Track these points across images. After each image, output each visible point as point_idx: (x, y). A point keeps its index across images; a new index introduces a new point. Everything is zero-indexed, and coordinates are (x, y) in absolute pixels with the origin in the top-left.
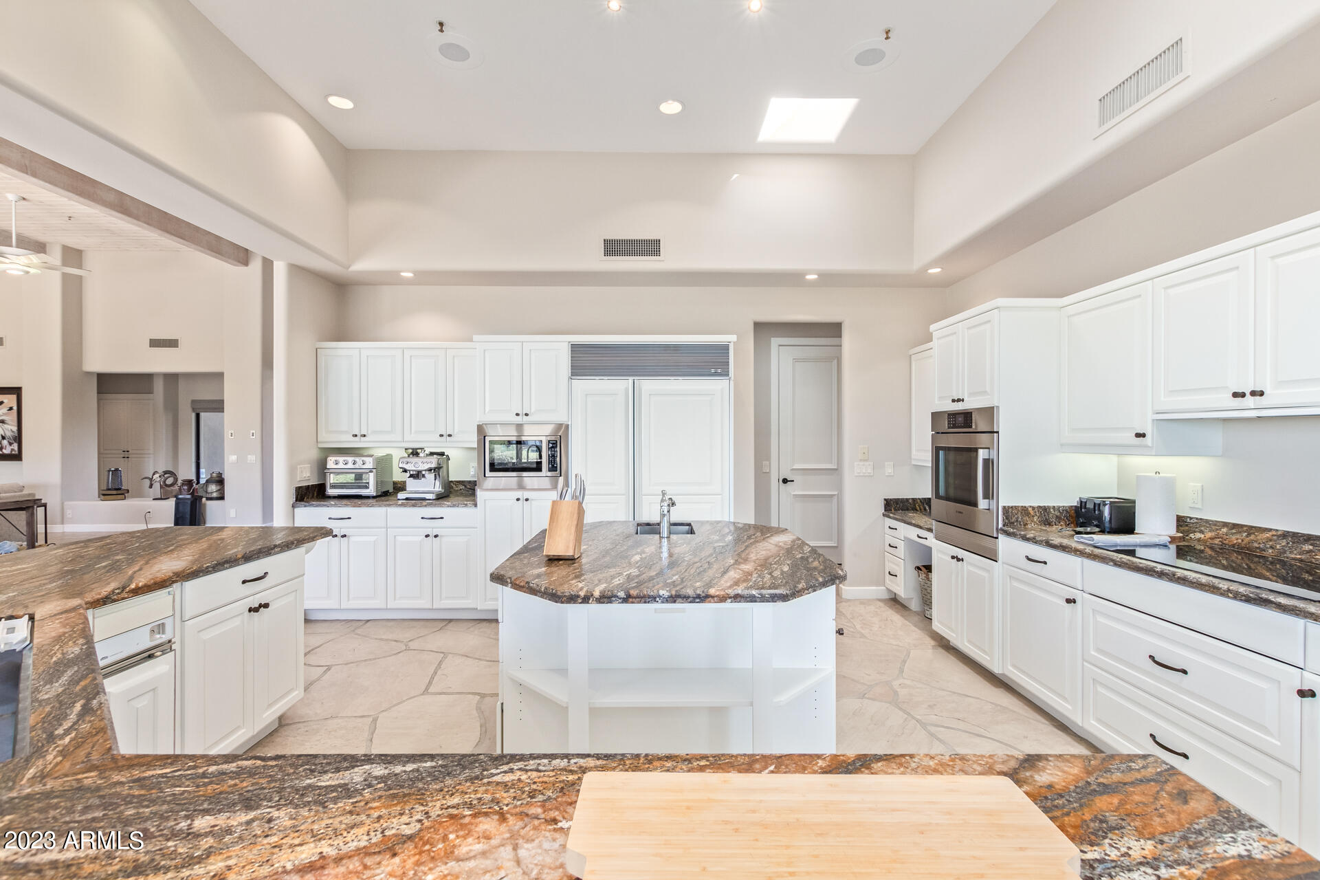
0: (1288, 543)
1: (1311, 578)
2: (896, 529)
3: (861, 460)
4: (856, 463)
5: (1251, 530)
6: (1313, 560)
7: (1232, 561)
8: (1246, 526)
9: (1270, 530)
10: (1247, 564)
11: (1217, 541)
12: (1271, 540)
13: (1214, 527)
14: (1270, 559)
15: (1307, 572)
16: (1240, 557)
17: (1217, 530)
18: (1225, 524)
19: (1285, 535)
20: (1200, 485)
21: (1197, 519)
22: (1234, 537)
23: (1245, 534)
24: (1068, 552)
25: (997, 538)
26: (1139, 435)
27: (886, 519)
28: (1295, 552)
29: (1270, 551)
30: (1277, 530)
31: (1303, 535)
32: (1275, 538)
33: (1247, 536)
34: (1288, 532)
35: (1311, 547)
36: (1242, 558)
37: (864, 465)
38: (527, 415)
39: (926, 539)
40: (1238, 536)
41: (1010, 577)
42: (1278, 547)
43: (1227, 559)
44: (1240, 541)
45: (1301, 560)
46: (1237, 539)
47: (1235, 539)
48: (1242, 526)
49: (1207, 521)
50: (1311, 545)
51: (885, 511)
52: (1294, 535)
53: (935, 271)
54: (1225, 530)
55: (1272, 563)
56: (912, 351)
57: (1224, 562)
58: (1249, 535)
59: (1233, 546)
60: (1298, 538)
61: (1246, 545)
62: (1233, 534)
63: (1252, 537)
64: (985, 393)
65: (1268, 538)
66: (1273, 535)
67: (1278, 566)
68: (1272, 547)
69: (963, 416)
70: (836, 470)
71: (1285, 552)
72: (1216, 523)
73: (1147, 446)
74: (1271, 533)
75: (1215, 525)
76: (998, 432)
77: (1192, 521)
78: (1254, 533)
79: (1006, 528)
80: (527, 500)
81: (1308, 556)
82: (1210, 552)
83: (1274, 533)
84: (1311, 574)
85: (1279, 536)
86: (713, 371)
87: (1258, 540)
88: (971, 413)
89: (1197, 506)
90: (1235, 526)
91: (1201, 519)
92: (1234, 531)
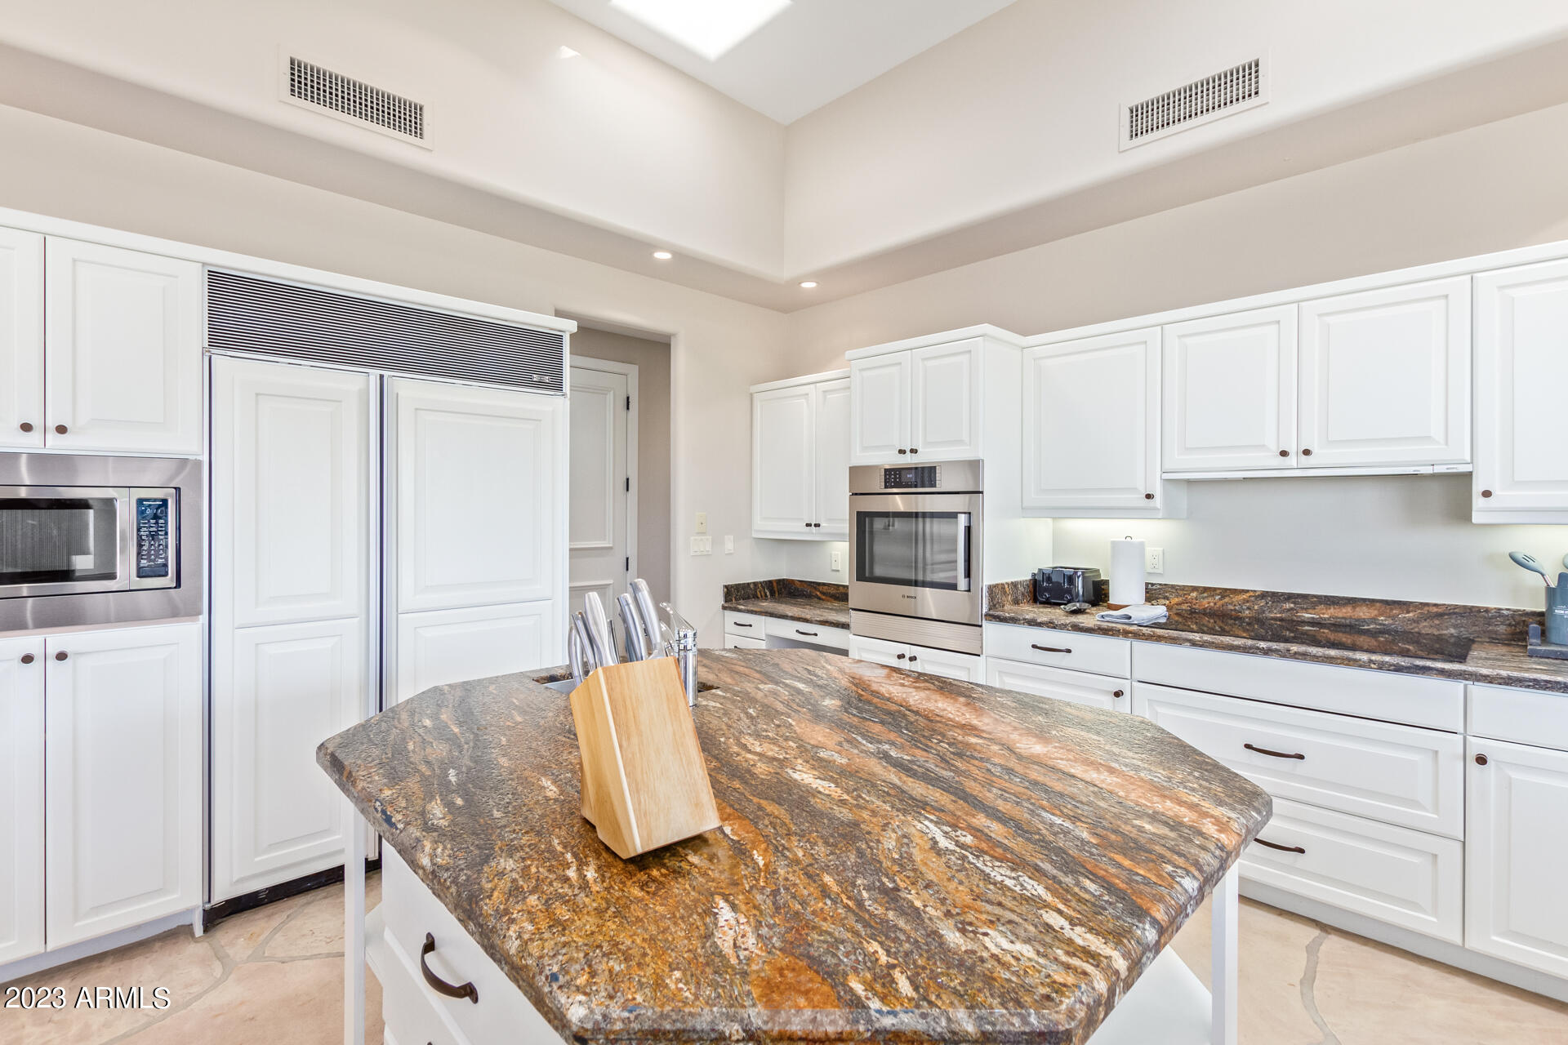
0: (1267, 603)
1: (1292, 635)
2: (751, 626)
3: (698, 533)
4: (692, 538)
5: (1225, 592)
6: (1295, 618)
7: (1203, 625)
8: (1219, 589)
9: (1248, 591)
10: (1220, 627)
11: (1185, 607)
12: (1248, 602)
13: (1181, 592)
14: (1247, 620)
15: (1288, 629)
16: (1212, 621)
17: (1185, 594)
18: (1195, 589)
19: (1264, 595)
20: (1162, 549)
21: (1160, 584)
22: (1206, 601)
23: (1217, 597)
24: (1112, 635)
25: (981, 626)
26: (1149, 496)
27: (727, 613)
28: (1275, 611)
29: (1247, 612)
30: (1255, 591)
31: (1283, 594)
32: (1253, 599)
33: (1220, 599)
34: (1267, 592)
35: (1292, 605)
36: (1215, 622)
37: (702, 540)
38: (62, 430)
39: (816, 635)
40: (1210, 599)
41: (1000, 672)
42: (1256, 607)
43: (1196, 623)
44: (1212, 604)
45: (1281, 620)
46: (1209, 603)
47: (1207, 603)
48: (1215, 589)
49: (1173, 587)
50: (1292, 603)
51: (726, 602)
52: (1274, 594)
53: (808, 285)
54: (1194, 594)
55: (1249, 624)
56: (754, 389)
57: (1194, 627)
58: (1223, 597)
59: (1205, 609)
60: (1276, 597)
61: (1219, 608)
62: (1204, 598)
63: (1227, 600)
64: (960, 442)
65: (1244, 599)
66: (1250, 596)
67: (1256, 626)
68: (1248, 608)
69: (913, 471)
70: (611, 548)
71: (1264, 612)
72: (1183, 588)
73: (1155, 509)
74: (1248, 594)
75: (1183, 590)
76: (982, 493)
77: (1154, 587)
78: (1229, 596)
79: (991, 612)
80: (62, 656)
81: (1289, 614)
82: (1177, 618)
83: (1252, 594)
84: (1291, 631)
85: (1257, 597)
86: (536, 378)
87: (1233, 602)
88: (935, 467)
89: (1156, 571)
90: (1206, 589)
91: (1165, 585)
92: (1205, 595)
